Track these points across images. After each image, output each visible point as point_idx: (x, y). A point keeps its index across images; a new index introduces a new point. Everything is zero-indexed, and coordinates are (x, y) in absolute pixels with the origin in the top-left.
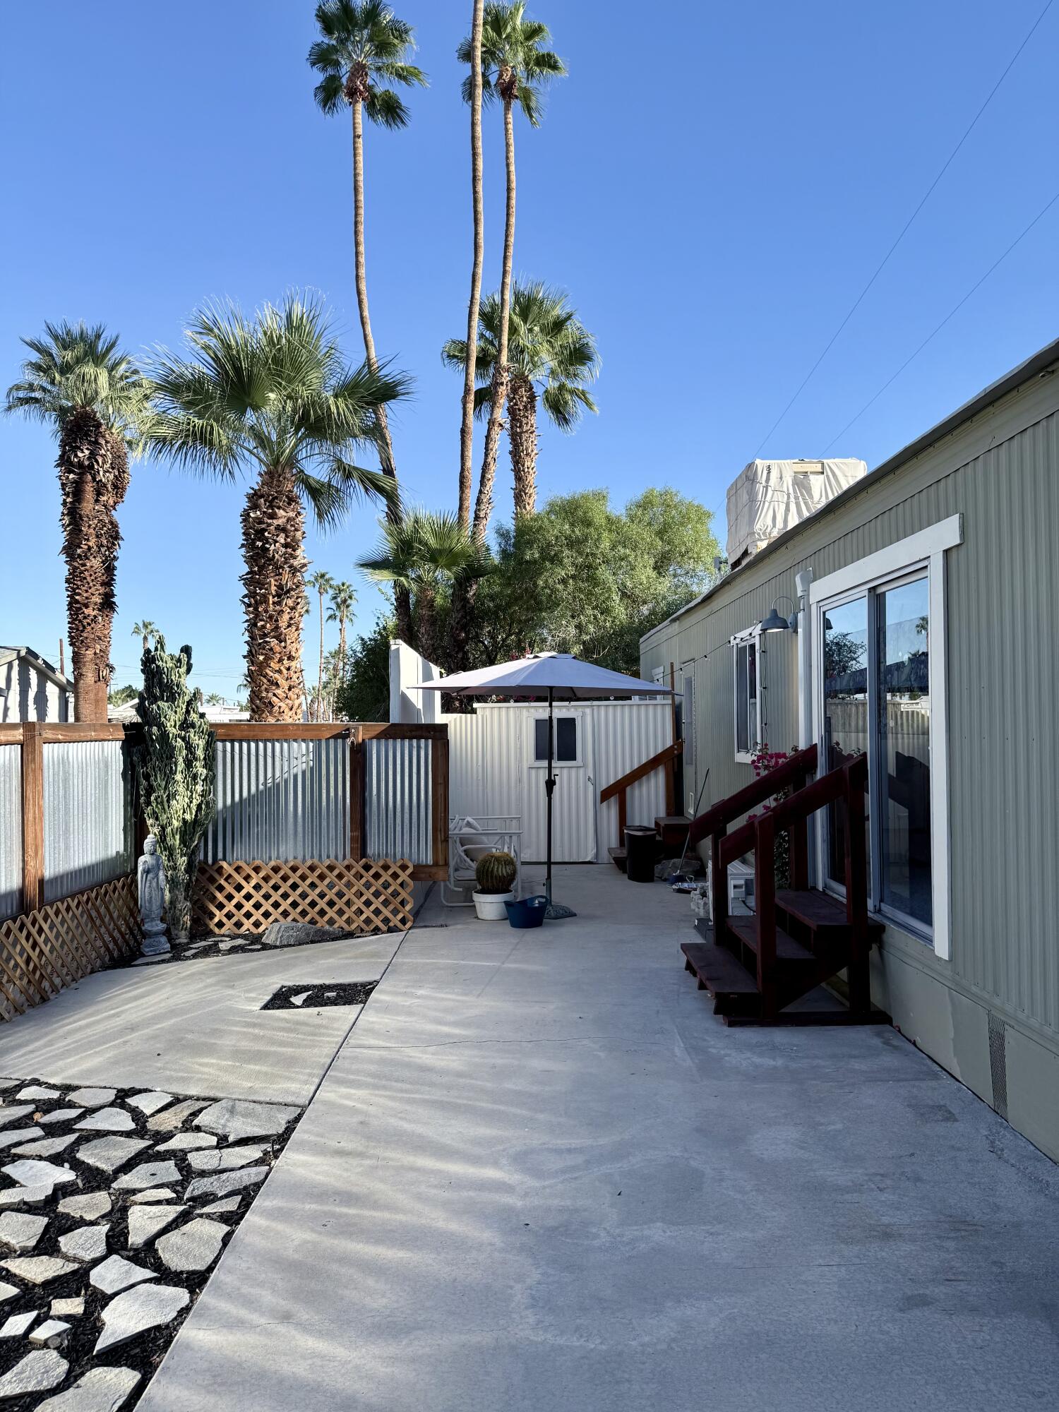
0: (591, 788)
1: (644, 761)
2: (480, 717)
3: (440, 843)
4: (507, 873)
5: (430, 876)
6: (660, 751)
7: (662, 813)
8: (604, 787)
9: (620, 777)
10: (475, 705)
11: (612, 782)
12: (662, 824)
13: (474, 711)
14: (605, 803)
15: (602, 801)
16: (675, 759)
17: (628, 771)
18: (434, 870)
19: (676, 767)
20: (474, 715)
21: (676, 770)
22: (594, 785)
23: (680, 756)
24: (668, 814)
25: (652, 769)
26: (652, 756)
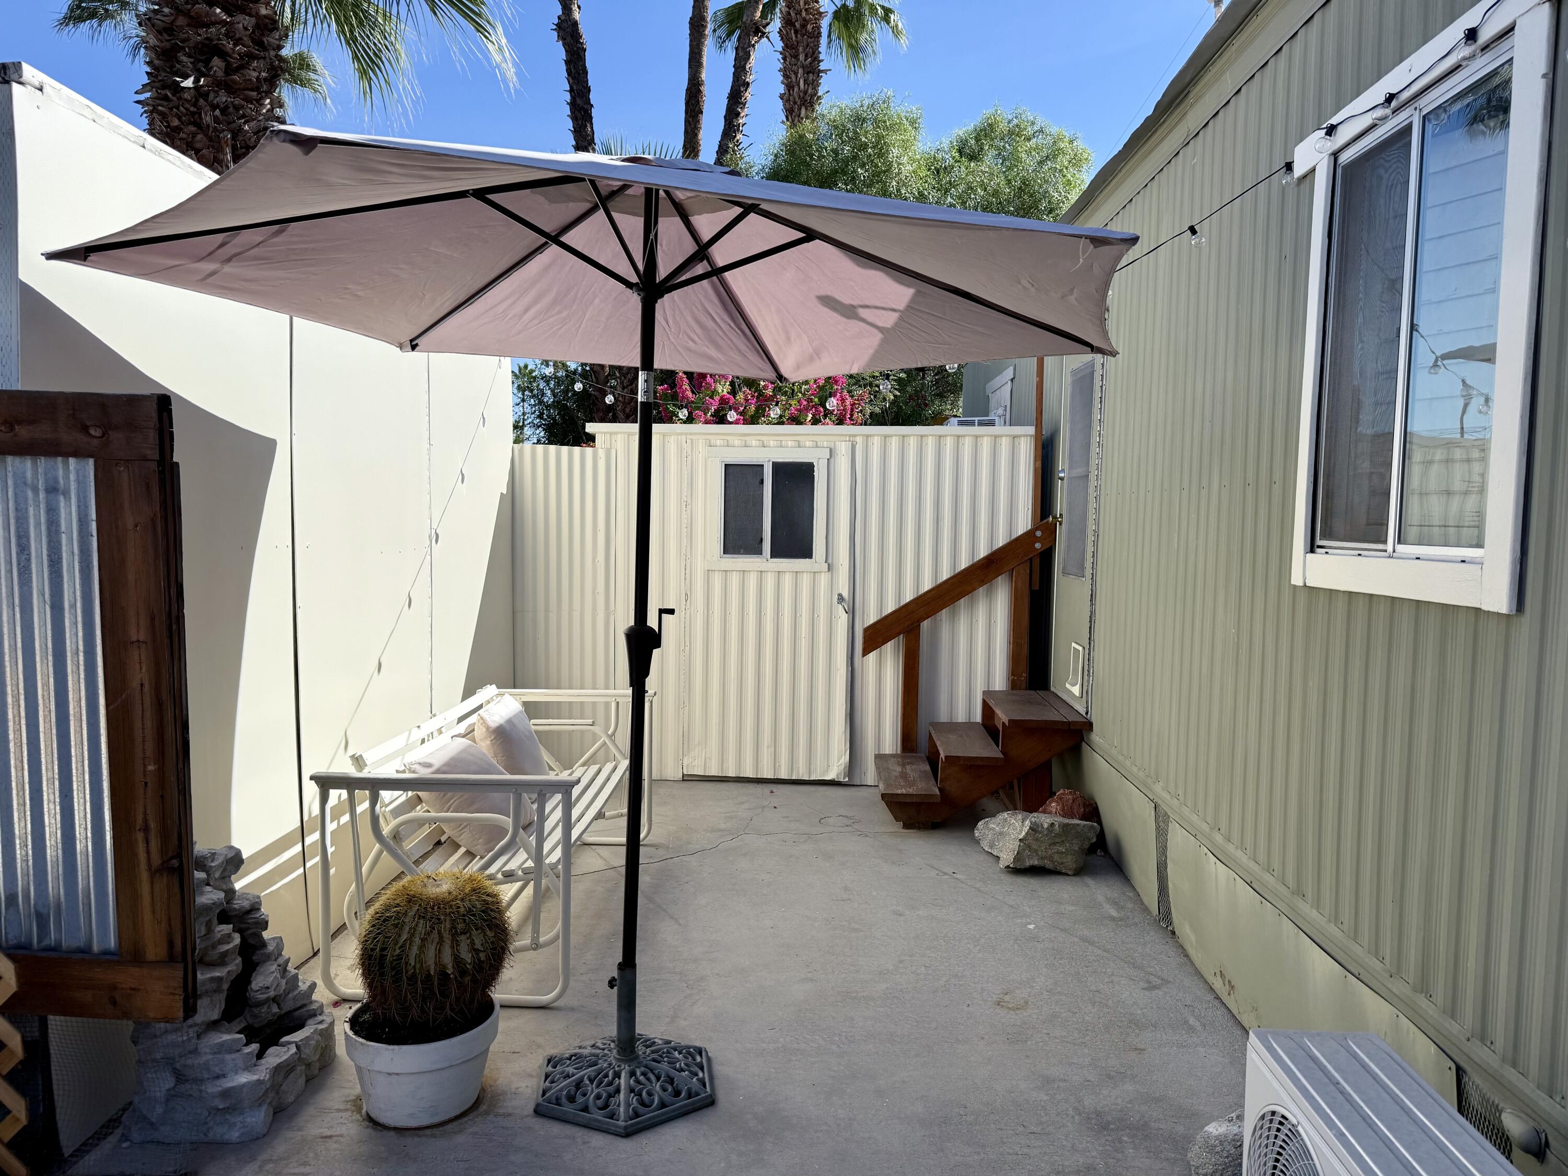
0: (842, 619)
1: (964, 563)
2: (601, 453)
3: (145, 876)
4: (458, 961)
5: (114, 1003)
6: (1001, 542)
7: (1000, 682)
8: (872, 619)
9: (908, 597)
10: (590, 428)
11: (890, 607)
12: (1002, 716)
13: (590, 439)
14: (872, 656)
15: (866, 651)
16: (1037, 563)
17: (927, 585)
18: (126, 978)
19: (1036, 577)
20: (589, 450)
21: (1036, 587)
22: (852, 612)
23: (1047, 557)
24: (1014, 684)
25: (982, 582)
26: (982, 553)
